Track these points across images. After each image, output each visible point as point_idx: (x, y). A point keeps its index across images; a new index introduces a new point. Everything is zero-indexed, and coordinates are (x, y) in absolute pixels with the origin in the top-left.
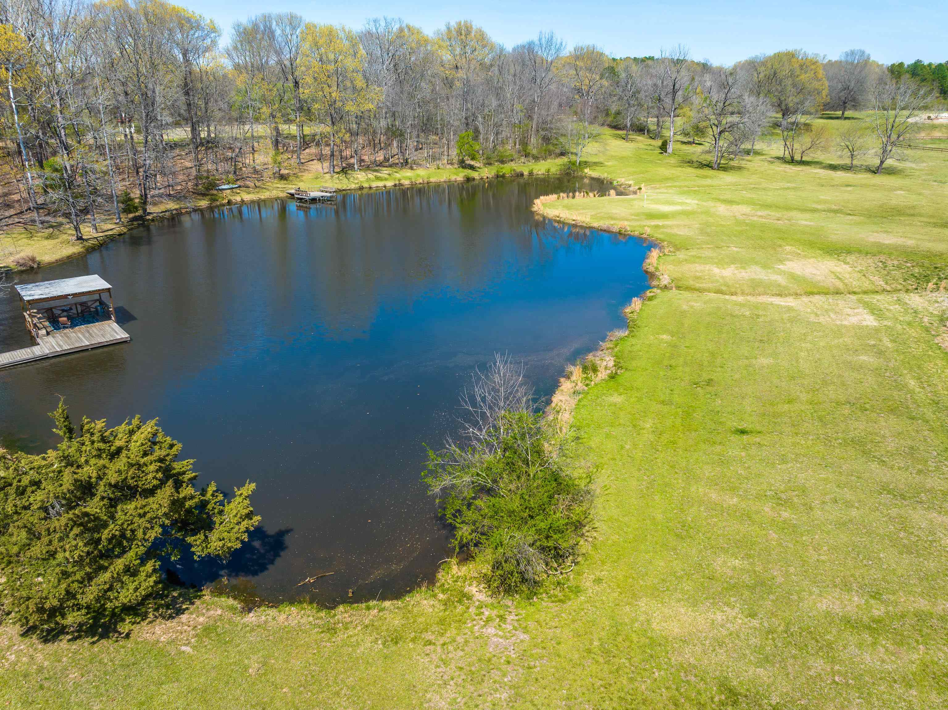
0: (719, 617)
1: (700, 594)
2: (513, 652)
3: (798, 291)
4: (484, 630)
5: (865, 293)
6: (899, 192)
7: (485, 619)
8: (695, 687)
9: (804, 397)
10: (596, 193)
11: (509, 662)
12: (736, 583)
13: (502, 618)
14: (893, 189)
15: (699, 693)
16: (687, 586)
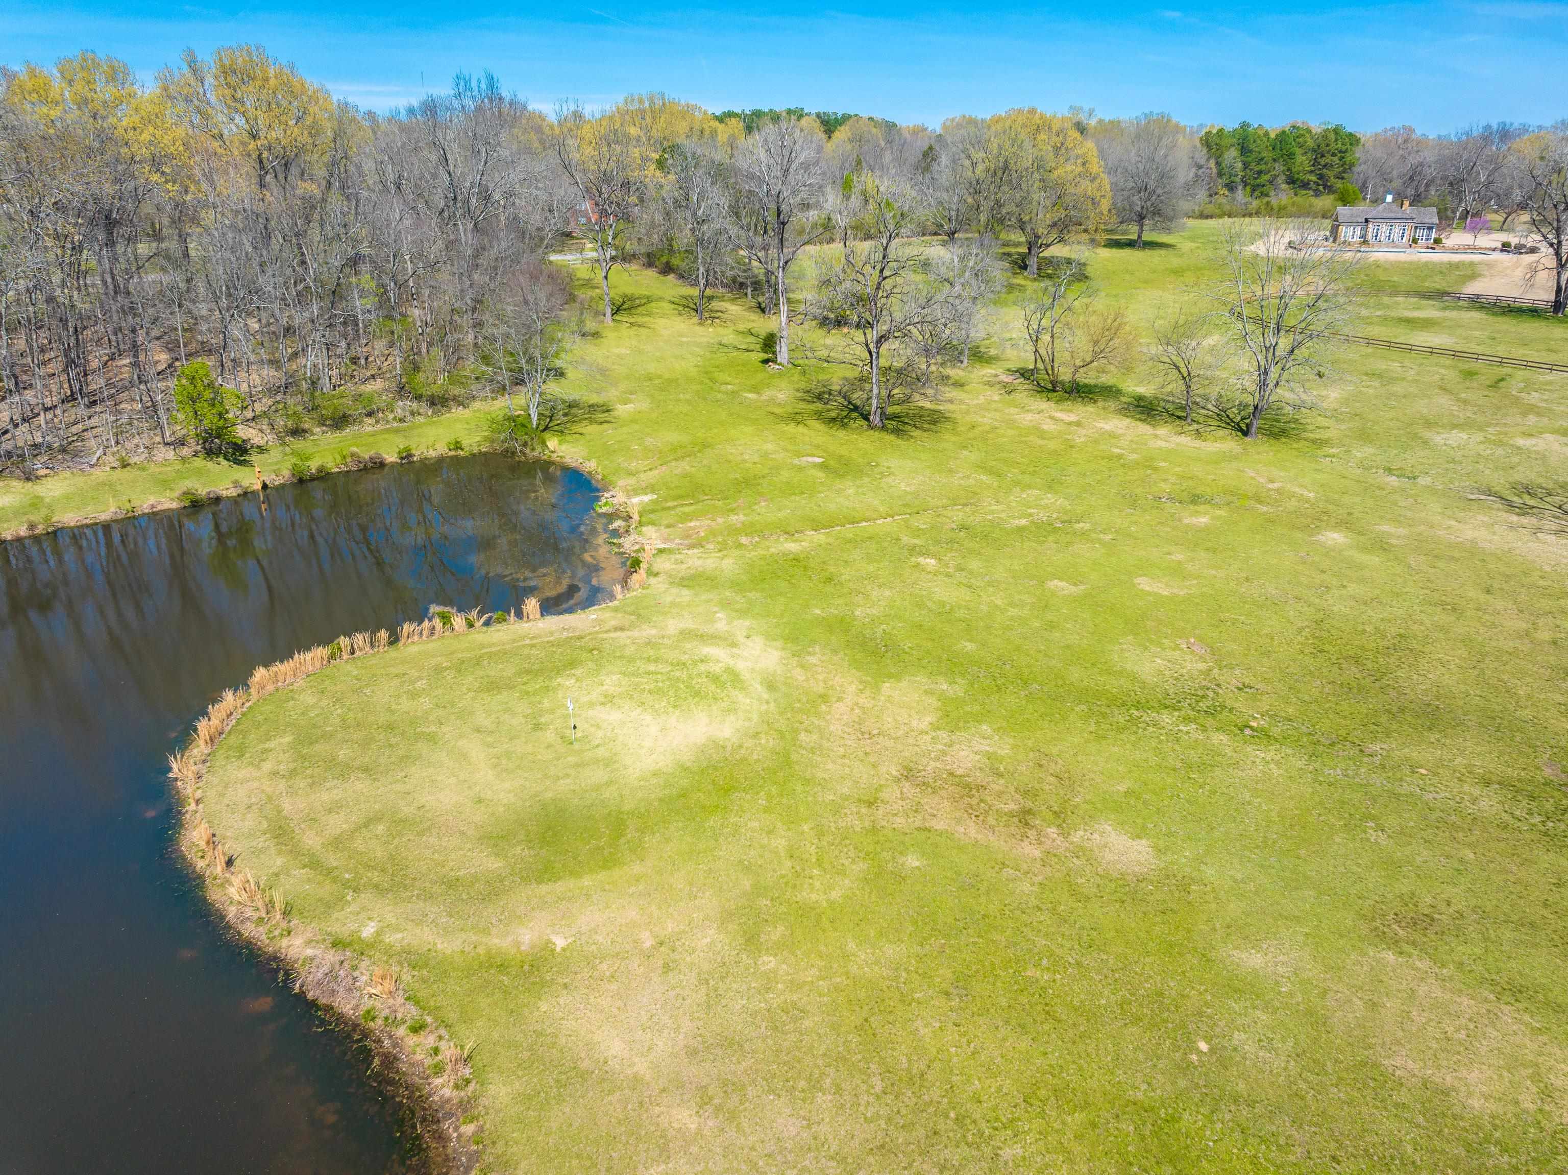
10: (475, 613)
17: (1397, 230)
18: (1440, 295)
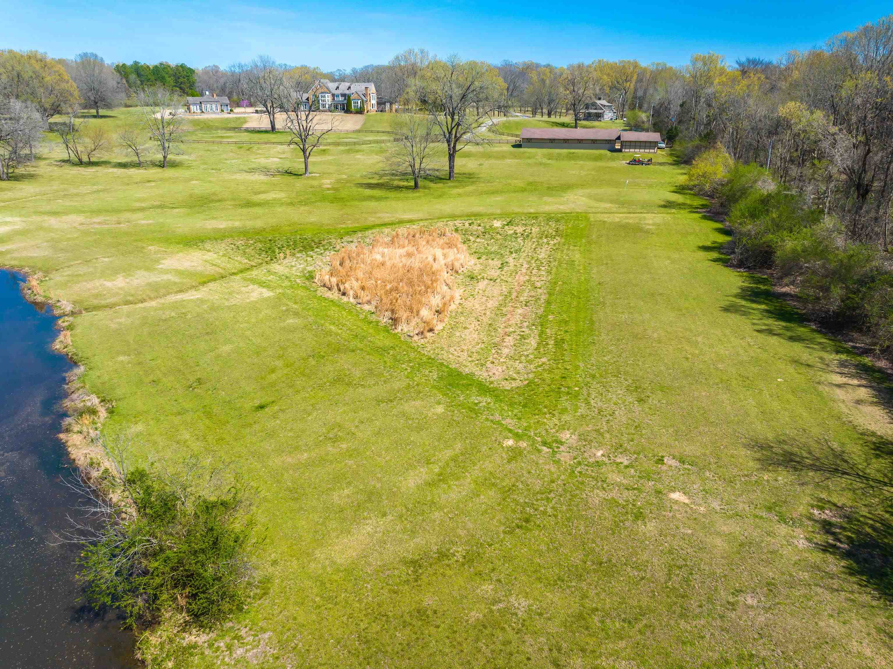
0: (369, 529)
1: (345, 524)
2: (272, 650)
3: (194, 284)
4: (235, 655)
5: (241, 272)
6: (194, 182)
7: (226, 649)
8: (394, 575)
9: (279, 363)
11: (277, 658)
12: (358, 503)
13: (238, 638)
14: (189, 180)
15: (399, 577)
16: (333, 524)
17: (214, 106)
18: (234, 129)
